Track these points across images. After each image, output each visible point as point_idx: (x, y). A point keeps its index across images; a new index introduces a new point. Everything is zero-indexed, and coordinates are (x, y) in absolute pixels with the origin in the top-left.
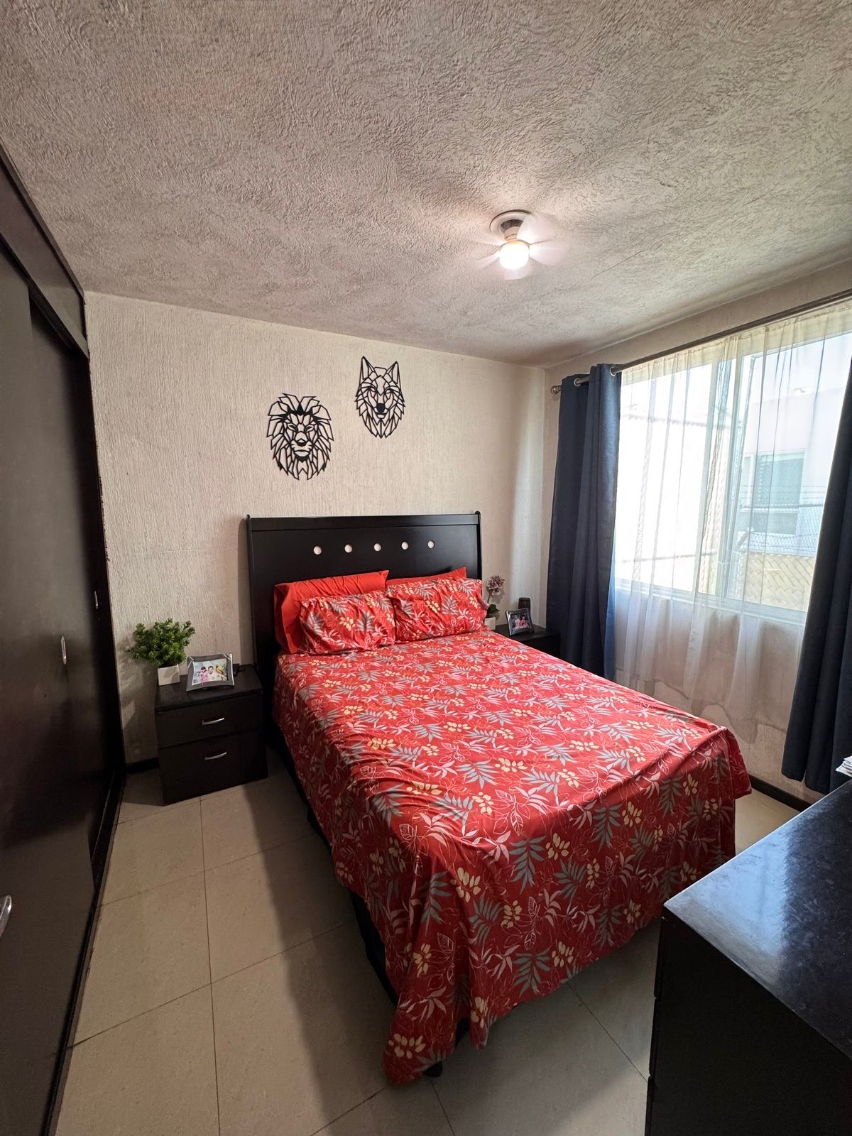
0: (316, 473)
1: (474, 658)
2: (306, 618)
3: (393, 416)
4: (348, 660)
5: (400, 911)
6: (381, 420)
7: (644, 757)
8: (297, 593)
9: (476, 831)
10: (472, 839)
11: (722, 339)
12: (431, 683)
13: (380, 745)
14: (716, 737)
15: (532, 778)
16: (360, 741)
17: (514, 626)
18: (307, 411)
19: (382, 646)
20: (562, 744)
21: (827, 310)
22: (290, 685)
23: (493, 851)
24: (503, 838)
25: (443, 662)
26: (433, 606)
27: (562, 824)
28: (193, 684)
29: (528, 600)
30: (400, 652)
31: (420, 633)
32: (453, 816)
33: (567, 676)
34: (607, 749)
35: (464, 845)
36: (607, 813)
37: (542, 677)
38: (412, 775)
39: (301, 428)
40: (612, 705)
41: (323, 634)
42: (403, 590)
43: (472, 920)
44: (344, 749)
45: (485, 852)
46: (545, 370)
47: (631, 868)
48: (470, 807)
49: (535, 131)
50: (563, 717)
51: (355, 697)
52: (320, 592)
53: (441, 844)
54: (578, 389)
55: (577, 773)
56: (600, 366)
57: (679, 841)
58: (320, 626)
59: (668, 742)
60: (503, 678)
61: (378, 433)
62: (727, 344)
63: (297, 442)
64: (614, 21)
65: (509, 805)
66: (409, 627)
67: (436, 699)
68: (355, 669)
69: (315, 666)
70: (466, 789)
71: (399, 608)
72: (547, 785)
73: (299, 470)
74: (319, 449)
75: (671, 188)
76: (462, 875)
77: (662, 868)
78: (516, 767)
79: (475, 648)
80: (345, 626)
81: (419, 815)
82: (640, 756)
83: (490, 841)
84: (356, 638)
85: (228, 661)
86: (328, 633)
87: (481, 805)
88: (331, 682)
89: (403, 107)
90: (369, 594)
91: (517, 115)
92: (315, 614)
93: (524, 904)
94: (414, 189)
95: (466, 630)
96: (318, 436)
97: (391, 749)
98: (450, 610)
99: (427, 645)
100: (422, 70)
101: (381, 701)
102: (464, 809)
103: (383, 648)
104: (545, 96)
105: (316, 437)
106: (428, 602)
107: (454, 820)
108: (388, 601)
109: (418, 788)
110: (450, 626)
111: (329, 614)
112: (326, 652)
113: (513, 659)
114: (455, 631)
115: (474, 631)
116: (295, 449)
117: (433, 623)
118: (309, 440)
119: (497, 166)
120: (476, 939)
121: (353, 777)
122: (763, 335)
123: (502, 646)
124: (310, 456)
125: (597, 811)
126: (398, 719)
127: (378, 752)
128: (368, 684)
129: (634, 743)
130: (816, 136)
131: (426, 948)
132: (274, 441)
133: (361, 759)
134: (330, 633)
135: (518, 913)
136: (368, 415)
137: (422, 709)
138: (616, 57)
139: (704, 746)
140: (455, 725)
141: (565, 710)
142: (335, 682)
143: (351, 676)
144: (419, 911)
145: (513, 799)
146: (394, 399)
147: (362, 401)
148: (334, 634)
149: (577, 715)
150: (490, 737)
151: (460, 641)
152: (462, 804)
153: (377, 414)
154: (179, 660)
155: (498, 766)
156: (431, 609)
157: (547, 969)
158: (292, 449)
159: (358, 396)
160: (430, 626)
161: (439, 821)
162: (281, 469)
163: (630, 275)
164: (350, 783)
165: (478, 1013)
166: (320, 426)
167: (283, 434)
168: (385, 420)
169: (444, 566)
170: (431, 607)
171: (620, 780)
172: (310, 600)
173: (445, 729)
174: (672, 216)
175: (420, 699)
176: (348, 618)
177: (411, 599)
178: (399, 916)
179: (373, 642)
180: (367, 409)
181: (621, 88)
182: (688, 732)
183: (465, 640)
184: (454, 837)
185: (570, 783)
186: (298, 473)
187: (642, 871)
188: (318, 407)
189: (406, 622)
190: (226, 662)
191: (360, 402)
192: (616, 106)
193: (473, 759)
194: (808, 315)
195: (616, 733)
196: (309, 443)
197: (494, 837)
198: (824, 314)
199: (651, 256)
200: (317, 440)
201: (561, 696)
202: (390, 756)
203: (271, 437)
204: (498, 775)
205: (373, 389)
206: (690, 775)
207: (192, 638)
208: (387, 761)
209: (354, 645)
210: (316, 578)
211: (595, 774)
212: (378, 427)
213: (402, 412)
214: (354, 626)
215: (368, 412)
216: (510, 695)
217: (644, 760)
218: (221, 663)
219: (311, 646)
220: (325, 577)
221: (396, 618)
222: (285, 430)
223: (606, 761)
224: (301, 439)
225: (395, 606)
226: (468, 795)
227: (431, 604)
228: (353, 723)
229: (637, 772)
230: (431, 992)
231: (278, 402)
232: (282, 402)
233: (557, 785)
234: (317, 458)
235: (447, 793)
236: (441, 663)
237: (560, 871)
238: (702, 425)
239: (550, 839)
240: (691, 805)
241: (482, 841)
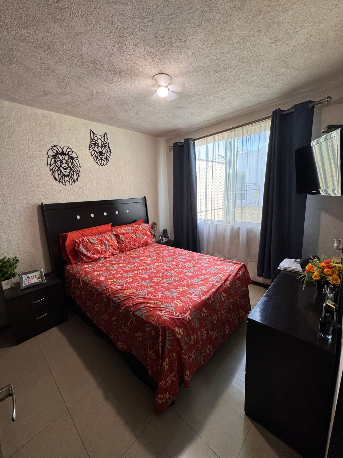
0: (74, 182)
1: (153, 254)
2: (79, 247)
3: (107, 157)
4: (101, 263)
5: (154, 350)
6: (101, 158)
7: (224, 276)
8: (72, 237)
9: (179, 313)
10: (178, 316)
11: (229, 131)
12: (140, 266)
13: (130, 292)
14: (241, 267)
15: (191, 291)
16: (120, 292)
17: (163, 241)
18: (66, 153)
19: (114, 255)
20: (197, 278)
21: (260, 123)
22: (77, 277)
23: (186, 318)
24: (188, 313)
25: (142, 257)
26: (133, 236)
27: (205, 304)
28: (24, 286)
29: (166, 230)
30: (123, 256)
31: (129, 247)
32: (169, 310)
33: (189, 255)
34: (212, 276)
35: (176, 319)
36: (217, 297)
37: (181, 257)
38: (148, 300)
39: (64, 161)
40: (208, 262)
41: (88, 253)
42: (120, 230)
43: (182, 344)
44: (114, 297)
45: (183, 319)
46: (165, 139)
47: (225, 314)
48: (174, 305)
49: (176, 43)
50: (193, 269)
51: (111, 276)
52: (83, 235)
53: (168, 320)
54: (179, 147)
55: (205, 286)
56: (188, 139)
57: (238, 302)
58: (85, 250)
59: (229, 271)
60: (167, 259)
61: (100, 164)
62: (231, 133)
63: (63, 168)
64: (209, 7)
65: (187, 302)
66: (124, 246)
67: (145, 271)
68: (106, 265)
69: (87, 267)
70: (170, 300)
71: (119, 238)
72: (197, 292)
73: (65, 181)
74: (74, 171)
75: (218, 74)
76: (177, 329)
77: (234, 313)
78: (185, 289)
79: (152, 250)
80: (97, 248)
81: (156, 313)
82: (222, 277)
83: (184, 315)
84: (103, 253)
85: (41, 272)
86: (90, 253)
87: (177, 304)
88: (97, 272)
89: (124, 20)
90: (106, 234)
91: (170, 35)
92: (83, 245)
93: (197, 335)
94: (124, 57)
95: (147, 244)
96: (73, 165)
97: (135, 292)
98: (140, 237)
99: (133, 252)
100: (135, 6)
101: (122, 276)
102: (172, 307)
103: (114, 256)
104: (181, 30)
105: (72, 166)
106: (131, 235)
107: (170, 311)
108: (114, 236)
109: (152, 303)
110: (140, 243)
111: (89, 244)
112: (90, 261)
113: (168, 252)
114: (143, 245)
115: (150, 244)
116: (62, 171)
117: (134, 243)
118: (69, 167)
119: (159, 54)
120: (184, 351)
121: (122, 306)
122: (241, 131)
123: (162, 248)
124: (70, 174)
125: (214, 297)
126: (133, 281)
127: (130, 294)
128: (114, 270)
129: (219, 273)
130: (262, 64)
131: (167, 360)
132: (51, 168)
133: (123, 299)
134: (91, 253)
135: (195, 338)
136: (95, 156)
137: (141, 276)
138: (207, 21)
139: (239, 270)
140: (156, 279)
141: (193, 266)
142: (99, 272)
143: (105, 269)
144: (163, 347)
145: (188, 299)
146: (106, 149)
147: (92, 150)
148: (93, 253)
149: (198, 267)
150: (171, 280)
151: (145, 249)
152: (171, 305)
153: (99, 155)
154: (14, 275)
155: (178, 289)
156: (132, 237)
157: (205, 354)
158: (61, 171)
159: (90, 147)
160: (133, 244)
161: (164, 313)
162: (56, 181)
163: (201, 105)
164: (120, 309)
165: (188, 376)
166: (73, 161)
167: (56, 164)
168: (103, 158)
169: (134, 220)
170: (132, 236)
171: (219, 285)
172: (80, 239)
173: (152, 281)
174: (217, 84)
175: (138, 272)
176: (98, 245)
177: (124, 234)
178: (154, 352)
179: (110, 254)
180: (95, 153)
181: (208, 33)
182: (234, 266)
183: (147, 248)
184: (172, 317)
185: (204, 290)
186: (65, 183)
187: (228, 315)
188: (72, 152)
189: (123, 244)
190: (40, 273)
191: (91, 150)
192: (205, 39)
193: (168, 289)
194: (255, 125)
195: (212, 271)
196: (69, 168)
197: (185, 313)
198: (259, 125)
199: (208, 98)
200: (73, 167)
201: (190, 262)
202: (136, 295)
203: (49, 166)
204: (179, 293)
205: (96, 144)
206: (237, 280)
207: (18, 264)
208: (135, 297)
209: (102, 256)
210: (79, 230)
211: (211, 285)
212: (100, 161)
213: (110, 155)
214: (101, 248)
215: (95, 155)
216: (172, 265)
217: (224, 277)
218: (37, 274)
219: (83, 259)
220: (84, 229)
221: (118, 242)
222: (56, 162)
223: (213, 280)
224: (65, 166)
225: (117, 238)
226: (171, 302)
227: (132, 235)
228: (114, 286)
229: (223, 282)
230: (169, 375)
231: (51, 149)
232: (53, 149)
233: (200, 292)
234: (73, 175)
235: (164, 303)
236: (141, 258)
237: (206, 320)
238: (224, 163)
239: (202, 310)
240: (239, 290)
241: (182, 316)
